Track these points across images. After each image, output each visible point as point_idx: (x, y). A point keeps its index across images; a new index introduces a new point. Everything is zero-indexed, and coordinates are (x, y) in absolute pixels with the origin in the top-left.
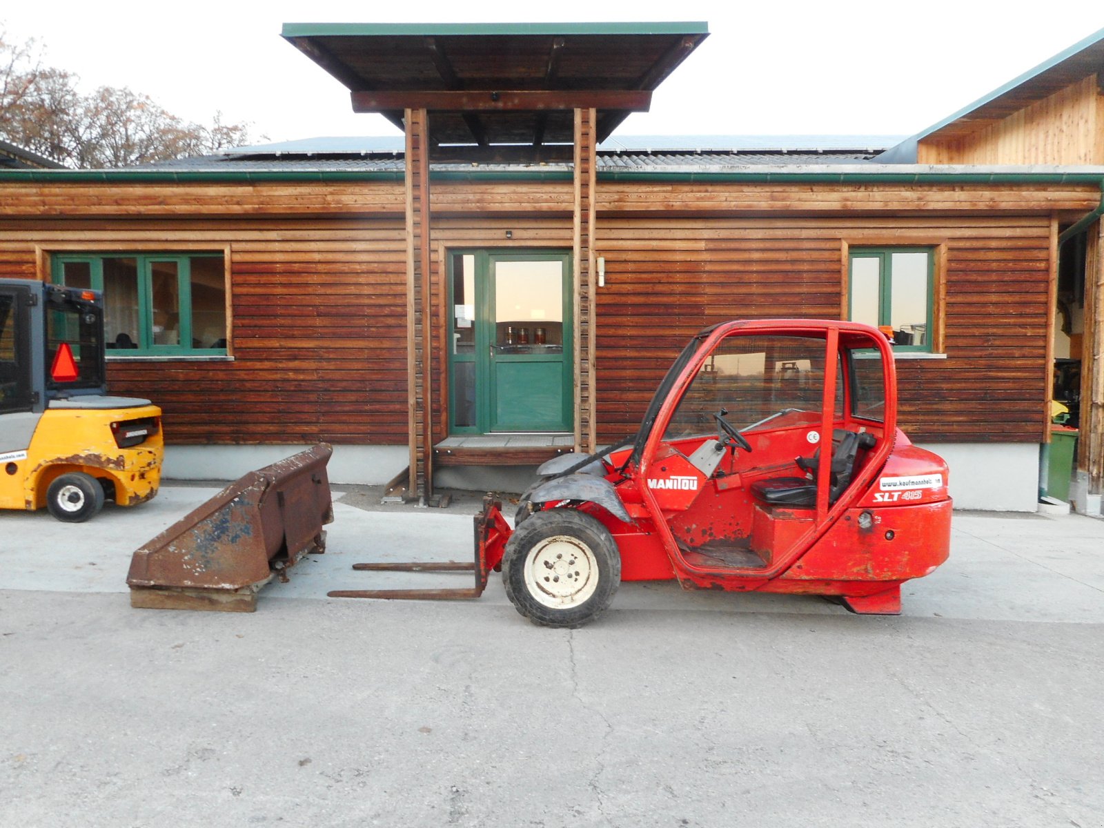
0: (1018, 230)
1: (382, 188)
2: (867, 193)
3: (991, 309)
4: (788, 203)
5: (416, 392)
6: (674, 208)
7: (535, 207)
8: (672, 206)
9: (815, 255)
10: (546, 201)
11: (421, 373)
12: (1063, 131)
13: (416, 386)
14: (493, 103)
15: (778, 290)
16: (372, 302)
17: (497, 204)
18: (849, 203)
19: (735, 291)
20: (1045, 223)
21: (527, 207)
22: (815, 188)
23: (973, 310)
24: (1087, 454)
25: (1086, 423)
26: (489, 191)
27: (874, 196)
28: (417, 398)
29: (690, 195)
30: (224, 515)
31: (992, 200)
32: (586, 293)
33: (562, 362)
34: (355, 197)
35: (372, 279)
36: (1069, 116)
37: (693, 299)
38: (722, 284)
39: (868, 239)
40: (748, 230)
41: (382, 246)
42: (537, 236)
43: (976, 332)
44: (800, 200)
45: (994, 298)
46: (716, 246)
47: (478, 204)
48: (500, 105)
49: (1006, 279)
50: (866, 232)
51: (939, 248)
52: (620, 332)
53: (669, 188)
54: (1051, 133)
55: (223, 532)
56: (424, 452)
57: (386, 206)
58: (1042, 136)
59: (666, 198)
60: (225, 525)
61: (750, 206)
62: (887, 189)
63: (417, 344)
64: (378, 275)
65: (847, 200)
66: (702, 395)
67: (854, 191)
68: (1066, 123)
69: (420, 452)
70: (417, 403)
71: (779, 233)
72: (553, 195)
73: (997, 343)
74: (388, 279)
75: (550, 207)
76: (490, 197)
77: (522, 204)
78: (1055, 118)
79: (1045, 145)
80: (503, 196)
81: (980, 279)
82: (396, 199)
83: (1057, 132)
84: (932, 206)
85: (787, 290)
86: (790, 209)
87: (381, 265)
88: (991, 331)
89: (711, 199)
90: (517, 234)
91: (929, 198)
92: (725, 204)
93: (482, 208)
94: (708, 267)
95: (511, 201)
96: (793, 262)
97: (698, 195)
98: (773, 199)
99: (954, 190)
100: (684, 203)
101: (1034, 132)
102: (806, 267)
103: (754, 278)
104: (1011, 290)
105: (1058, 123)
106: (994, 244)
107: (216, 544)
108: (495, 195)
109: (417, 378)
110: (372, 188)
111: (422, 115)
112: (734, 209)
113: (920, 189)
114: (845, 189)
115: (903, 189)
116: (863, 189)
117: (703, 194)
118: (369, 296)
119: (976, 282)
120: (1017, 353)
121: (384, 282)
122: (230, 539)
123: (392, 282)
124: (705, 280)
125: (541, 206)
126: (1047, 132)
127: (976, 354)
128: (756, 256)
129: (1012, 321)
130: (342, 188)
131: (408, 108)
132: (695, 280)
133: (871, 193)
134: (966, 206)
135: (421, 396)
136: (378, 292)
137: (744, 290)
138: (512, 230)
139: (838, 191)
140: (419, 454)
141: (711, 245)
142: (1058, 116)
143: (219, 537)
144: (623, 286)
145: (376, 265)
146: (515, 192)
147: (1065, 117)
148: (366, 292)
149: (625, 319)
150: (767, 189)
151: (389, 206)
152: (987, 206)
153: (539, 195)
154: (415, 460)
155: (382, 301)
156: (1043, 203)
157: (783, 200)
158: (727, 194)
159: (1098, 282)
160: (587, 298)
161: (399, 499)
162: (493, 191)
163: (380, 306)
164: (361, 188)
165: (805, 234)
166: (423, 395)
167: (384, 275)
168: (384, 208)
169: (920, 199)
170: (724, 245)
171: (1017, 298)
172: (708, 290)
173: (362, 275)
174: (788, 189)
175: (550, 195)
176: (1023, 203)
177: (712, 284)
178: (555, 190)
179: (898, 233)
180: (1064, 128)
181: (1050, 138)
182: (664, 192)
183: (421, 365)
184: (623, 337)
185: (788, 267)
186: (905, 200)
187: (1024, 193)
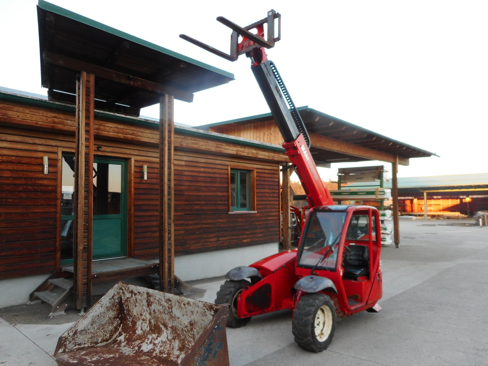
0: (272, 167)
1: (39, 111)
2: (244, 149)
3: (266, 195)
4: (221, 149)
5: (84, 242)
6: (183, 146)
7: (125, 137)
8: (183, 145)
9: (220, 171)
10: (131, 134)
11: (87, 230)
12: (271, 134)
13: (84, 238)
14: (128, 81)
15: (209, 185)
16: (9, 182)
17: (106, 132)
18: (238, 152)
19: (195, 184)
20: (277, 166)
21: (121, 136)
22: (230, 145)
23: (262, 195)
24: (287, 244)
25: (286, 233)
26: (104, 124)
27: (245, 151)
28: (84, 245)
29: (190, 141)
30: (210, 340)
31: (273, 157)
32: (169, 184)
33: (121, 218)
34: (19, 114)
35: (10, 167)
36: (274, 130)
37: (180, 187)
38: (191, 181)
39: (236, 166)
40: (199, 158)
41: (20, 146)
42: (114, 151)
43: (264, 203)
44: (225, 149)
45: (267, 191)
46: (189, 164)
47: (96, 131)
48: (132, 83)
49: (270, 184)
50: (235, 163)
51: (253, 172)
52: (151, 203)
53: (183, 137)
54: (266, 134)
55: (209, 353)
56: (87, 279)
57: (39, 123)
58: (262, 134)
59: (181, 141)
60: (210, 347)
61: (209, 149)
62: (250, 149)
63: (85, 212)
64: (15, 164)
65: (238, 151)
66: (184, 232)
67: (241, 148)
68: (273, 132)
69: (84, 279)
70: (84, 248)
71: (210, 161)
72: (135, 132)
73: (269, 207)
74: (22, 168)
75: (132, 138)
76: (103, 128)
77: (119, 134)
78: (268, 129)
79: (264, 138)
80: (110, 128)
81: (264, 184)
82: (47, 120)
83: (269, 134)
84: (260, 156)
85: (212, 185)
86: (221, 152)
87: (18, 158)
88: (267, 202)
89: (197, 144)
90: (103, 148)
91: (259, 154)
92: (201, 147)
93: (98, 133)
94: (186, 173)
95: (114, 132)
96: (214, 173)
97: (193, 141)
98: (217, 147)
99: (265, 152)
100: (187, 144)
101: (258, 133)
102: (218, 176)
103: (202, 179)
104: (271, 188)
105: (269, 131)
106: (266, 171)
107: (206, 362)
108: (106, 127)
109: (84, 232)
110: (32, 110)
111: (92, 78)
112: (204, 149)
113: (257, 150)
114: (238, 147)
115: (253, 149)
116: (243, 148)
117: (194, 142)
118: (8, 178)
119: (263, 185)
120: (273, 210)
121: (20, 169)
122: (213, 355)
123: (25, 169)
124: (184, 179)
125: (128, 137)
126: (265, 133)
127: (264, 211)
128: (202, 170)
129: (271, 199)
130: (10, 106)
131: (85, 71)
132: (180, 179)
133: (245, 149)
134: (267, 158)
135: (87, 244)
136: (15, 175)
137: (198, 184)
138: (102, 146)
139: (236, 147)
140: (84, 280)
141: (187, 164)
142: (269, 128)
143: (208, 356)
144: (153, 180)
145: (14, 158)
146: (117, 128)
147: (272, 130)
148: (5, 175)
149: (153, 196)
150: (216, 143)
151: (41, 123)
152: (272, 158)
153: (128, 131)
154: (82, 284)
155: (17, 182)
156: (284, 159)
157: (220, 148)
158: (203, 143)
159: (287, 186)
160: (170, 187)
161: (63, 313)
162: (106, 125)
163: (15, 185)
164: (24, 109)
165: (217, 162)
166: (88, 243)
167: (20, 164)
168: (37, 124)
169: (257, 154)
170: (191, 164)
171: (272, 191)
172: (186, 184)
173: (4, 164)
174: (222, 144)
175: (134, 132)
176: (279, 159)
177: (187, 181)
178: (136, 130)
179: (243, 164)
180: (272, 133)
181: (266, 136)
182: (181, 138)
183: (87, 225)
184: (152, 205)
185: (212, 175)
186: (253, 153)
187: (280, 155)
